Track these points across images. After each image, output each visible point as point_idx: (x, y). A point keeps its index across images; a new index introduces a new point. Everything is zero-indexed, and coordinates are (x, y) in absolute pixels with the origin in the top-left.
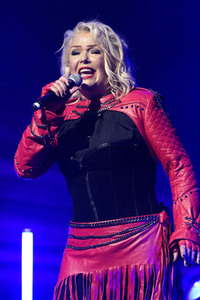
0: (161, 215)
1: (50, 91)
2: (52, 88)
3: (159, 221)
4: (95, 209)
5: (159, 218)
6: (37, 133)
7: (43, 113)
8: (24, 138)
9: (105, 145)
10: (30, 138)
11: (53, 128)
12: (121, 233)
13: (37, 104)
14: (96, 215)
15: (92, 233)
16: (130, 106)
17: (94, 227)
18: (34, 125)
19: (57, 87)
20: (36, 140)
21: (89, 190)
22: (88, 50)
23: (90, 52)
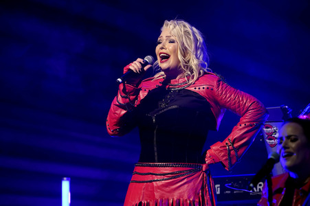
0: (205, 166)
1: (130, 69)
2: (131, 67)
3: (202, 169)
5: (202, 167)
6: (121, 102)
7: (124, 86)
8: (112, 105)
10: (116, 105)
11: (132, 97)
12: (172, 174)
13: (120, 80)
17: (152, 166)
18: (119, 96)
19: (135, 66)
20: (121, 106)
22: (167, 40)
23: (168, 41)
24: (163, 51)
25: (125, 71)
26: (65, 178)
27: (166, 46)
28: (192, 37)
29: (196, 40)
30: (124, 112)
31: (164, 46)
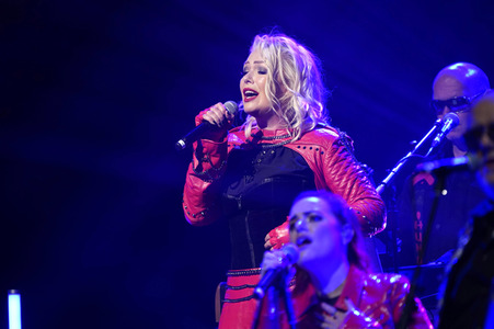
4: (253, 253)
9: (267, 180)
14: (254, 261)
16: (308, 147)
17: (249, 274)
21: (248, 232)
22: (255, 68)
23: (257, 71)
24: (249, 86)
25: (197, 123)
26: (13, 291)
27: (254, 78)
28: (295, 62)
29: (301, 65)
30: (205, 185)
31: (250, 78)
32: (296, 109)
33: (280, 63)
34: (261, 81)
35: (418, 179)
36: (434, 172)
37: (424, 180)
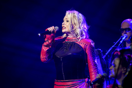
0: (86, 79)
3: (85, 81)
4: (64, 76)
9: (70, 54)
12: (72, 85)
14: (64, 78)
15: (62, 84)
16: (83, 43)
17: (63, 82)
21: (62, 69)
23: (66, 21)
31: (64, 23)
32: (78, 32)
33: (73, 19)
34: (67, 24)
35: (115, 53)
36: (120, 51)
37: (117, 53)
